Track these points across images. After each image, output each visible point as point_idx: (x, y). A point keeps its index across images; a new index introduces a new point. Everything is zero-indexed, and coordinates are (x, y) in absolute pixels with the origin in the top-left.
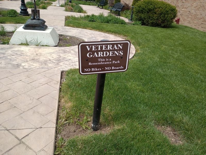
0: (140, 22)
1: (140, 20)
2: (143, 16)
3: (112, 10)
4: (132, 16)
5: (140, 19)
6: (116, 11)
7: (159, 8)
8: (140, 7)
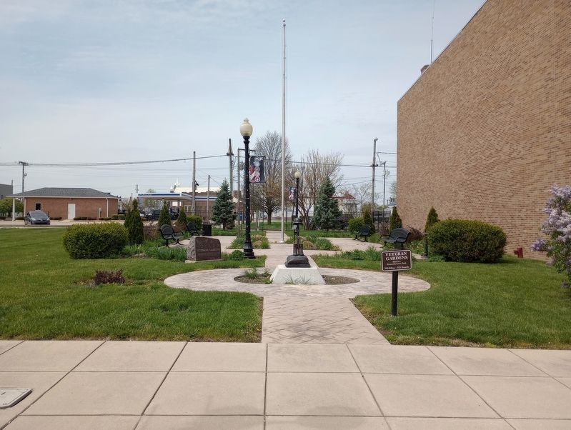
0: (442, 257)
1: (441, 254)
2: (444, 246)
3: (388, 241)
4: (427, 249)
5: (441, 252)
6: (395, 243)
7: (470, 231)
8: (437, 232)
